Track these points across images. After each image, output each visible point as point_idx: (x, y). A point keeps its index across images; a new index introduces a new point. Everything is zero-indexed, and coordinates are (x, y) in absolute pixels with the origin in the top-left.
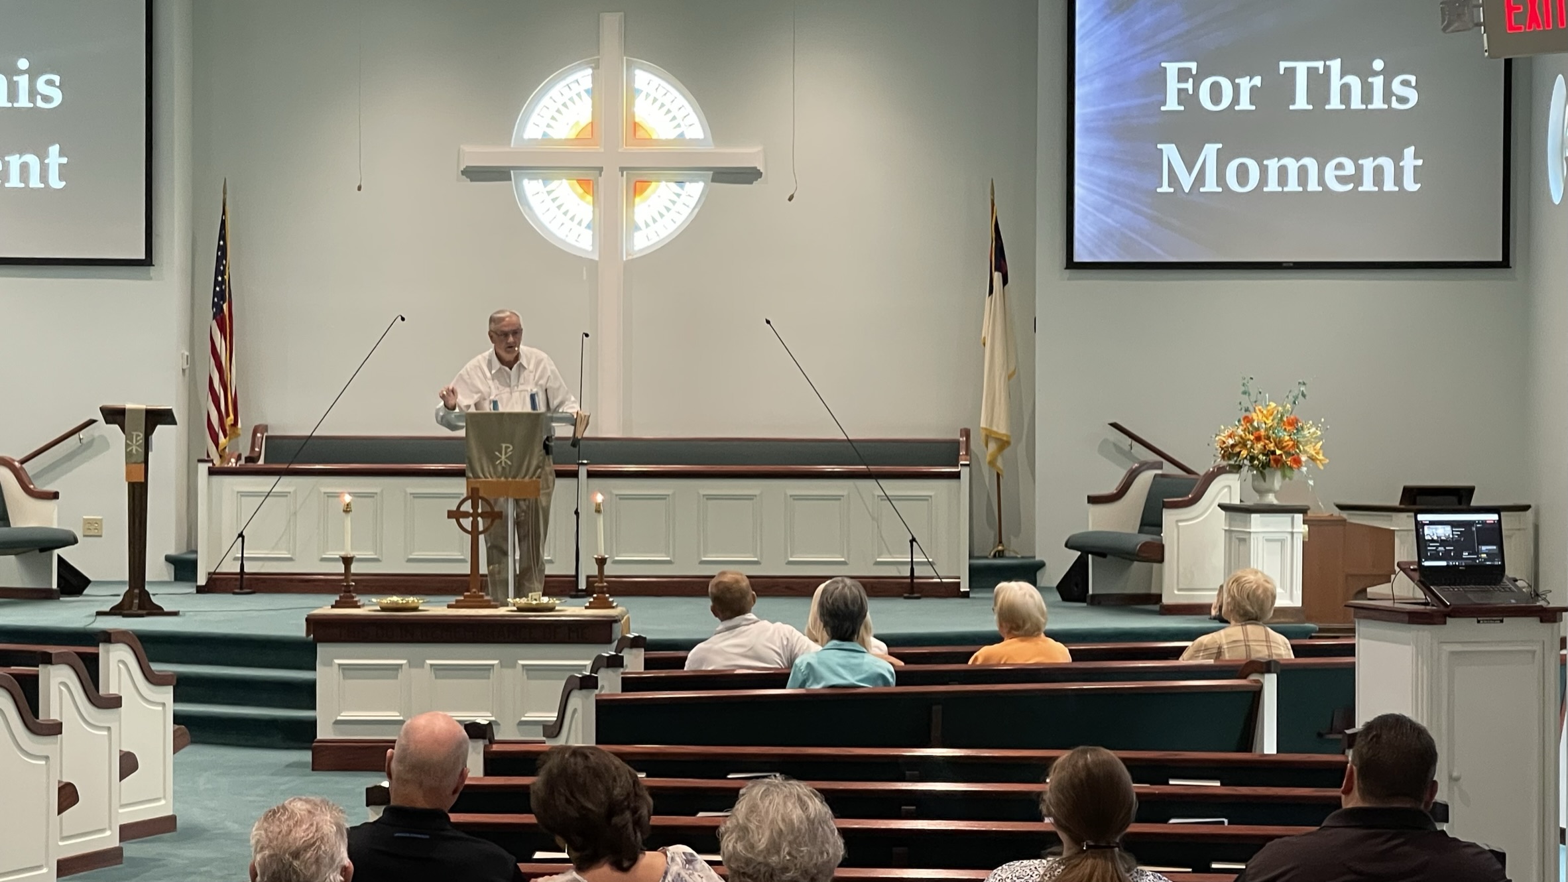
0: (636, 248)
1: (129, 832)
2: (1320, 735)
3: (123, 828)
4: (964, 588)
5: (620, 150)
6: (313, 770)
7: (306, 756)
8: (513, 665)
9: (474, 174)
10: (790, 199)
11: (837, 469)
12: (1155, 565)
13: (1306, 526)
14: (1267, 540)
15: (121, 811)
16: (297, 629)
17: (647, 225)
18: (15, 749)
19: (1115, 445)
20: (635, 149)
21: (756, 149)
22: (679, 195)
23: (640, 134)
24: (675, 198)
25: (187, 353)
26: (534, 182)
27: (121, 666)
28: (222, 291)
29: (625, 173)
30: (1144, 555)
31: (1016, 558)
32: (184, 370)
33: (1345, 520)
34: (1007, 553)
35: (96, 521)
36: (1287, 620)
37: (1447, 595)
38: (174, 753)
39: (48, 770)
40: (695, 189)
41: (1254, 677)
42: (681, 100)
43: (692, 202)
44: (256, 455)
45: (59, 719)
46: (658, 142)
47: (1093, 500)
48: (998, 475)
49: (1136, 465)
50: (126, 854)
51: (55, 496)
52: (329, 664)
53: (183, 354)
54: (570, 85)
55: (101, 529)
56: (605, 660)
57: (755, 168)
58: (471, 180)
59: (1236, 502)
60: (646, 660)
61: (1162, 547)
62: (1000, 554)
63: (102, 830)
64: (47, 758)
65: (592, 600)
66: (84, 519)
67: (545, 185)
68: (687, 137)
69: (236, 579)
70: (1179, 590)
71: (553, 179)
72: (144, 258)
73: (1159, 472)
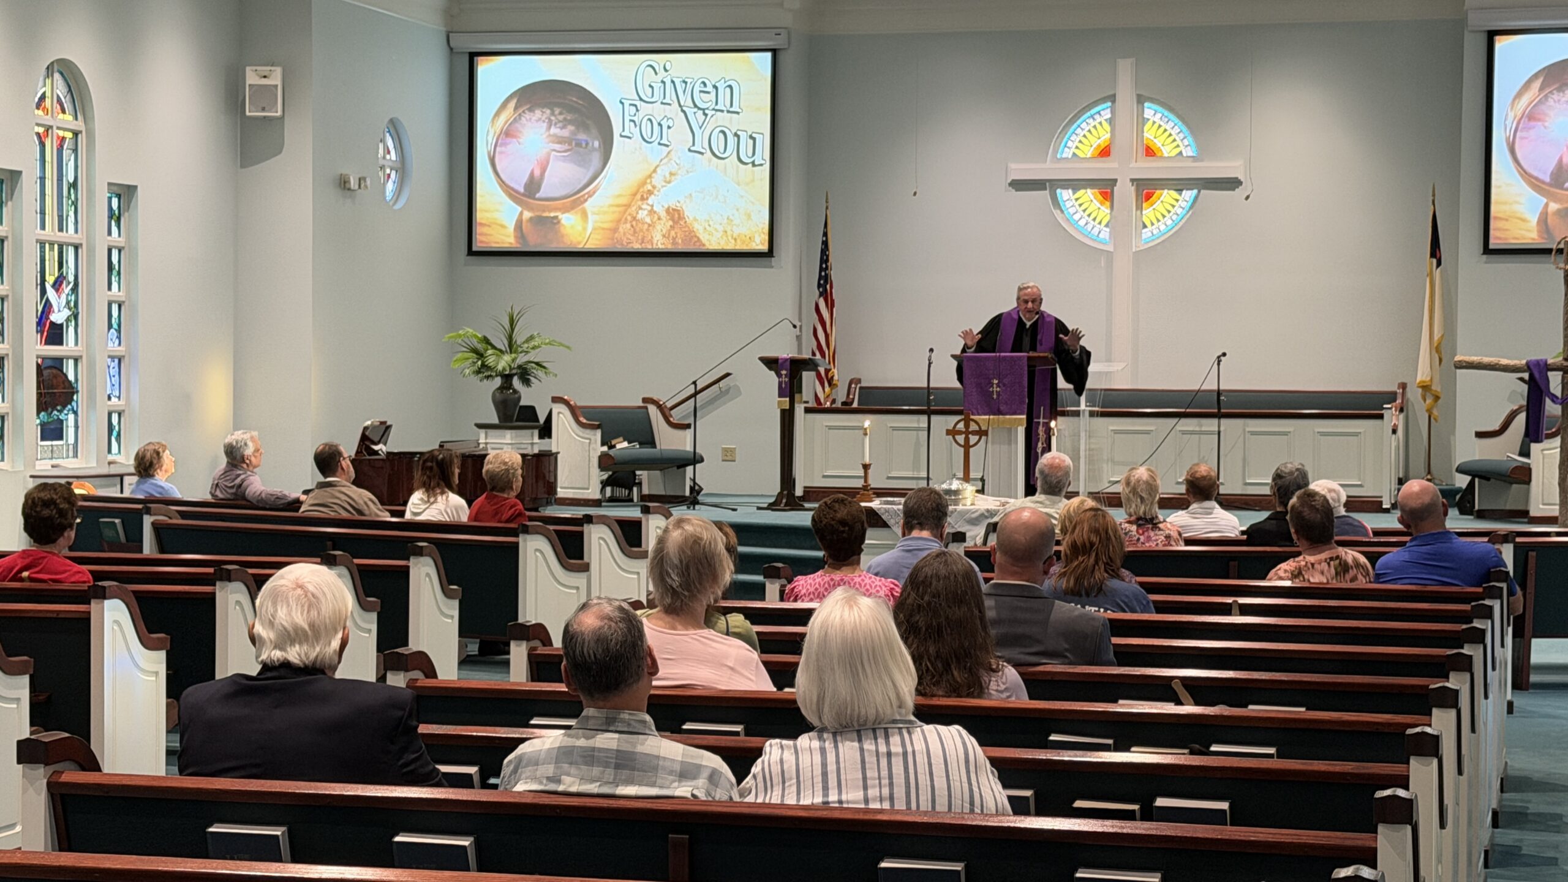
0: (1143, 241)
4: (1386, 505)
5: (1131, 166)
9: (1018, 185)
10: (1247, 198)
12: (1527, 486)
17: (1152, 224)
20: (1141, 164)
21: (1238, 164)
22: (1177, 200)
24: (1174, 203)
26: (1065, 192)
28: (826, 275)
29: (1135, 183)
32: (797, 337)
35: (733, 451)
42: (1180, 126)
43: (1188, 205)
44: (850, 399)
45: (593, 563)
46: (1162, 159)
47: (1480, 435)
48: (1430, 420)
51: (688, 426)
54: (1095, 117)
55: (735, 455)
57: (1237, 178)
58: (1017, 190)
61: (1530, 470)
64: (577, 588)
66: (724, 448)
67: (1074, 193)
68: (1185, 154)
71: (1079, 189)
72: (767, 250)
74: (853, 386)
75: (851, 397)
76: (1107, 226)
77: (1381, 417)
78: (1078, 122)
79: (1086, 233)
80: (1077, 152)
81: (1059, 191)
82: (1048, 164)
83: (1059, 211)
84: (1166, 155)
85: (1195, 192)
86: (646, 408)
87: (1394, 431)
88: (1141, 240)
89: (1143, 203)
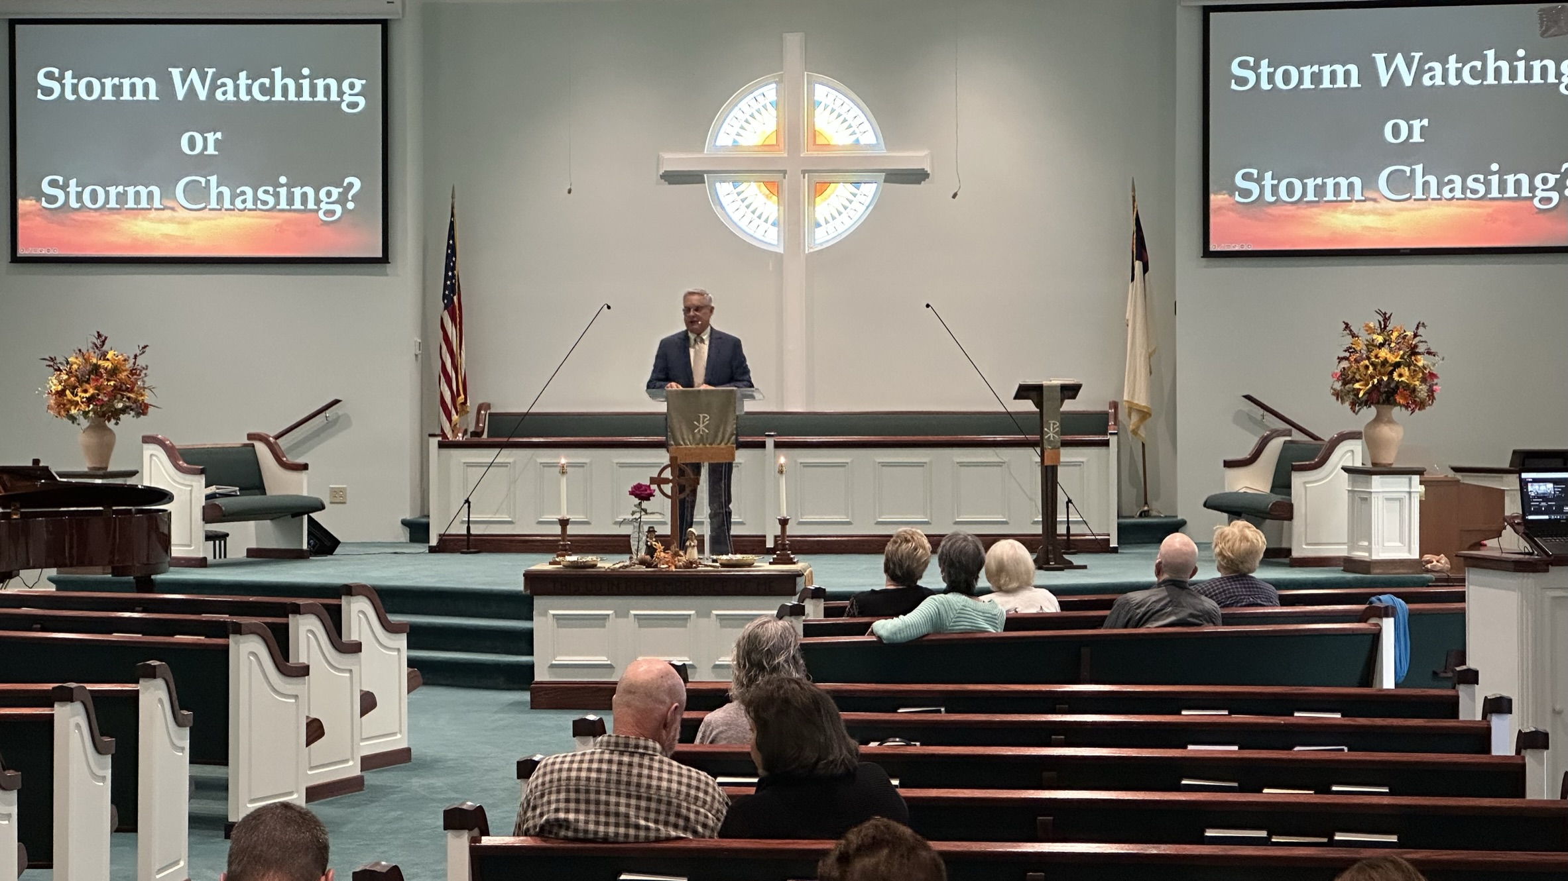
0: (817, 242)
1: (369, 762)
2: (1435, 674)
3: (364, 760)
4: (1114, 544)
5: (802, 155)
6: (532, 708)
7: (526, 696)
8: (708, 615)
9: (672, 178)
10: (955, 196)
11: (999, 438)
12: (1286, 522)
13: (1423, 487)
14: (1387, 499)
15: (361, 744)
16: (518, 585)
17: (827, 222)
18: (269, 689)
19: (1248, 414)
20: (815, 154)
21: (923, 153)
22: (855, 195)
23: (819, 141)
24: (851, 197)
25: (420, 341)
26: (726, 185)
27: (361, 616)
28: (453, 285)
29: (806, 175)
30: (1276, 513)
31: (1160, 517)
32: (416, 355)
33: (1458, 481)
34: (1154, 513)
35: (342, 490)
36: (1405, 571)
37: (1550, 546)
38: (409, 692)
39: (298, 706)
40: (869, 190)
41: (1373, 621)
42: (856, 111)
43: (867, 201)
44: (479, 430)
45: (306, 662)
46: (835, 148)
47: (1229, 464)
48: (1143, 444)
49: (1268, 433)
50: (365, 783)
51: (305, 467)
52: (545, 614)
53: (416, 342)
54: (757, 98)
55: (346, 496)
56: (789, 609)
57: (923, 169)
58: (670, 183)
59: (1358, 464)
60: (825, 608)
61: (1291, 506)
62: (1144, 514)
63: (346, 761)
64: (296, 697)
65: (775, 556)
66: (332, 488)
67: (735, 187)
68: (862, 142)
69: (463, 540)
70: (1307, 544)
71: (742, 182)
72: (380, 255)
73: (1288, 438)
74: (483, 412)
75: (481, 425)
76: (774, 224)
77: (1106, 444)
78: (740, 105)
79: (751, 232)
80: (738, 138)
81: (718, 185)
83: (719, 207)
84: (841, 143)
85: (875, 185)
86: (253, 446)
88: (815, 240)
89: (815, 197)
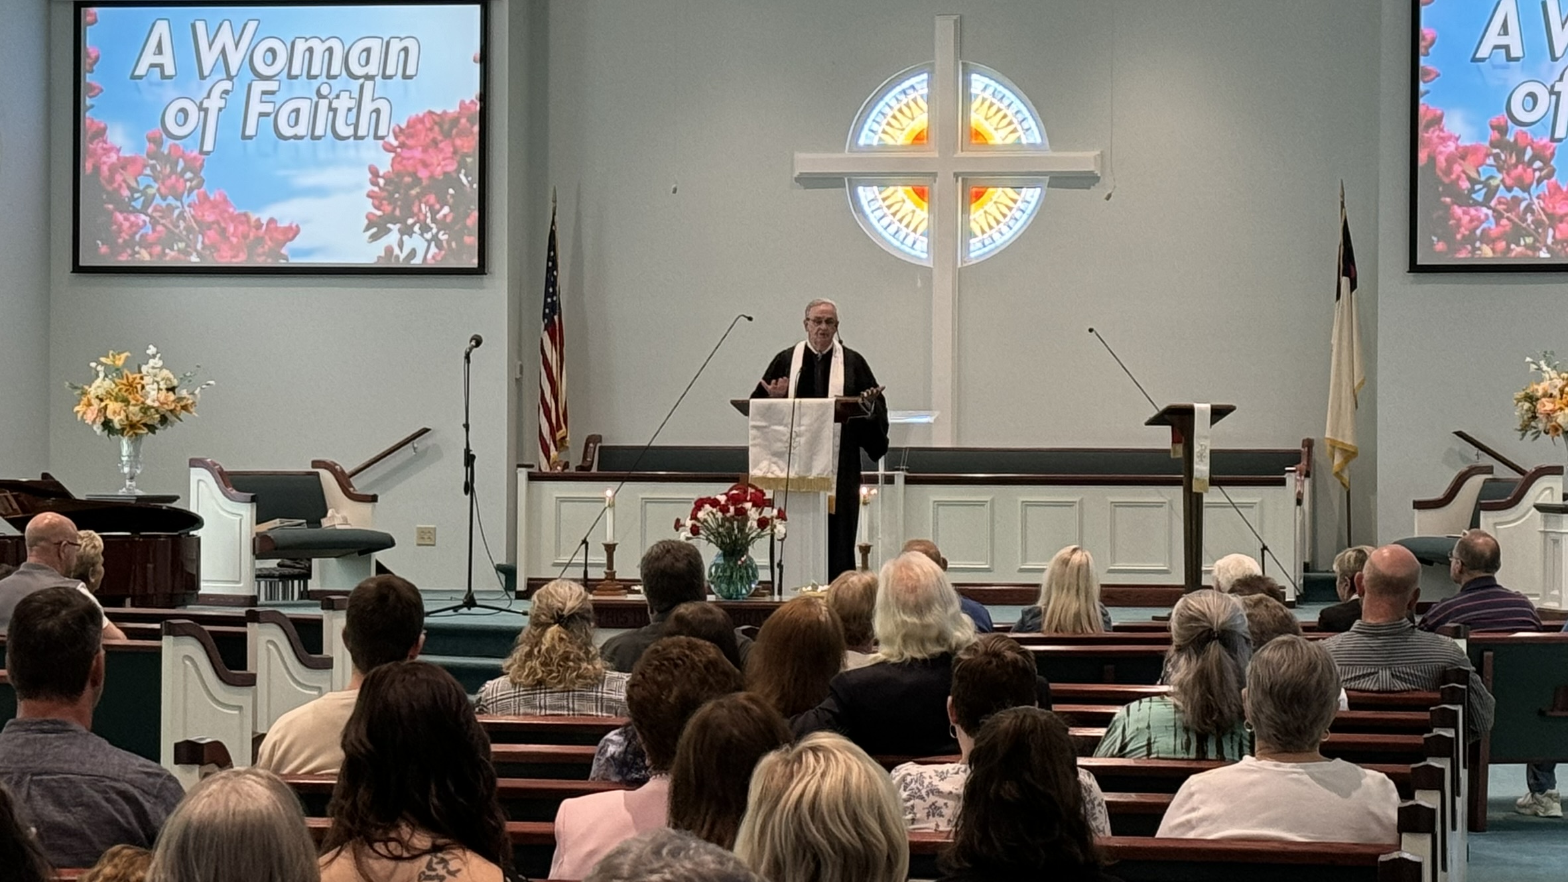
0: (972, 256)
5: (955, 156)
9: (809, 181)
10: (1108, 197)
17: (983, 232)
18: (210, 699)
20: (968, 153)
21: (1092, 153)
22: (1015, 201)
23: (976, 140)
24: (1011, 204)
25: (520, 363)
26: (868, 189)
28: (553, 302)
29: (960, 179)
32: (517, 380)
35: (430, 530)
40: (1032, 195)
42: (1018, 105)
43: (1029, 208)
44: (588, 463)
46: (995, 148)
47: (1420, 505)
48: (1346, 488)
51: (374, 499)
53: (515, 364)
54: (908, 92)
55: (435, 537)
57: (1091, 172)
58: (806, 188)
66: (416, 526)
67: (880, 193)
68: (1024, 141)
71: (888, 186)
72: (477, 267)
73: (1490, 476)
74: (591, 445)
75: (589, 459)
76: (923, 234)
78: (887, 98)
79: (897, 244)
80: (883, 137)
81: (860, 189)
82: (846, 154)
83: (861, 216)
84: (1001, 142)
85: (1038, 190)
86: (317, 474)
87: (1299, 502)
88: (969, 253)
89: (970, 203)
